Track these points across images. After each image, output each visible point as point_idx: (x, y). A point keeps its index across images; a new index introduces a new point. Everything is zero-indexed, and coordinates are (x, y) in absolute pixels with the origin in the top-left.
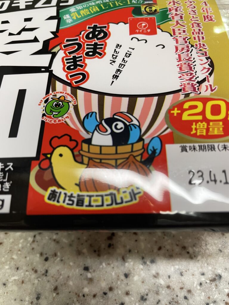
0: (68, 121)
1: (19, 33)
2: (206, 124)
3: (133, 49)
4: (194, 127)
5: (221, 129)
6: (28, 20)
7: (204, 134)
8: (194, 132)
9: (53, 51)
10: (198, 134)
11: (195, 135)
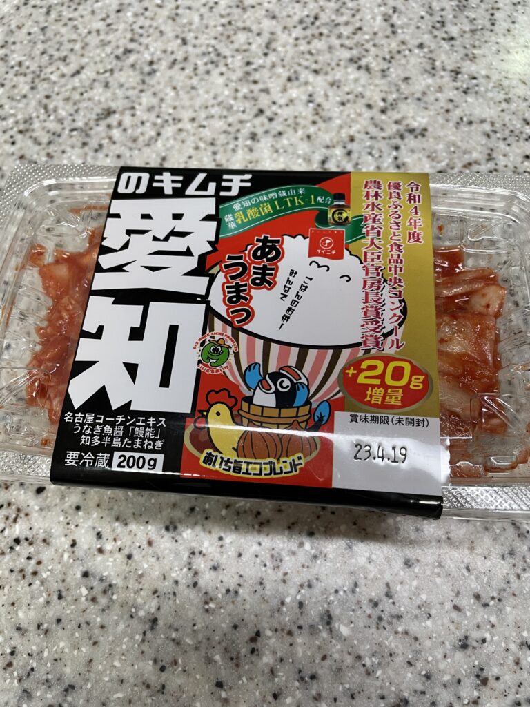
0: (227, 371)
1: (166, 239)
2: (383, 391)
3: (311, 279)
4: (369, 392)
5: (399, 398)
6: (177, 217)
7: (379, 403)
8: (368, 399)
9: (211, 272)
10: (373, 402)
11: (369, 403)
